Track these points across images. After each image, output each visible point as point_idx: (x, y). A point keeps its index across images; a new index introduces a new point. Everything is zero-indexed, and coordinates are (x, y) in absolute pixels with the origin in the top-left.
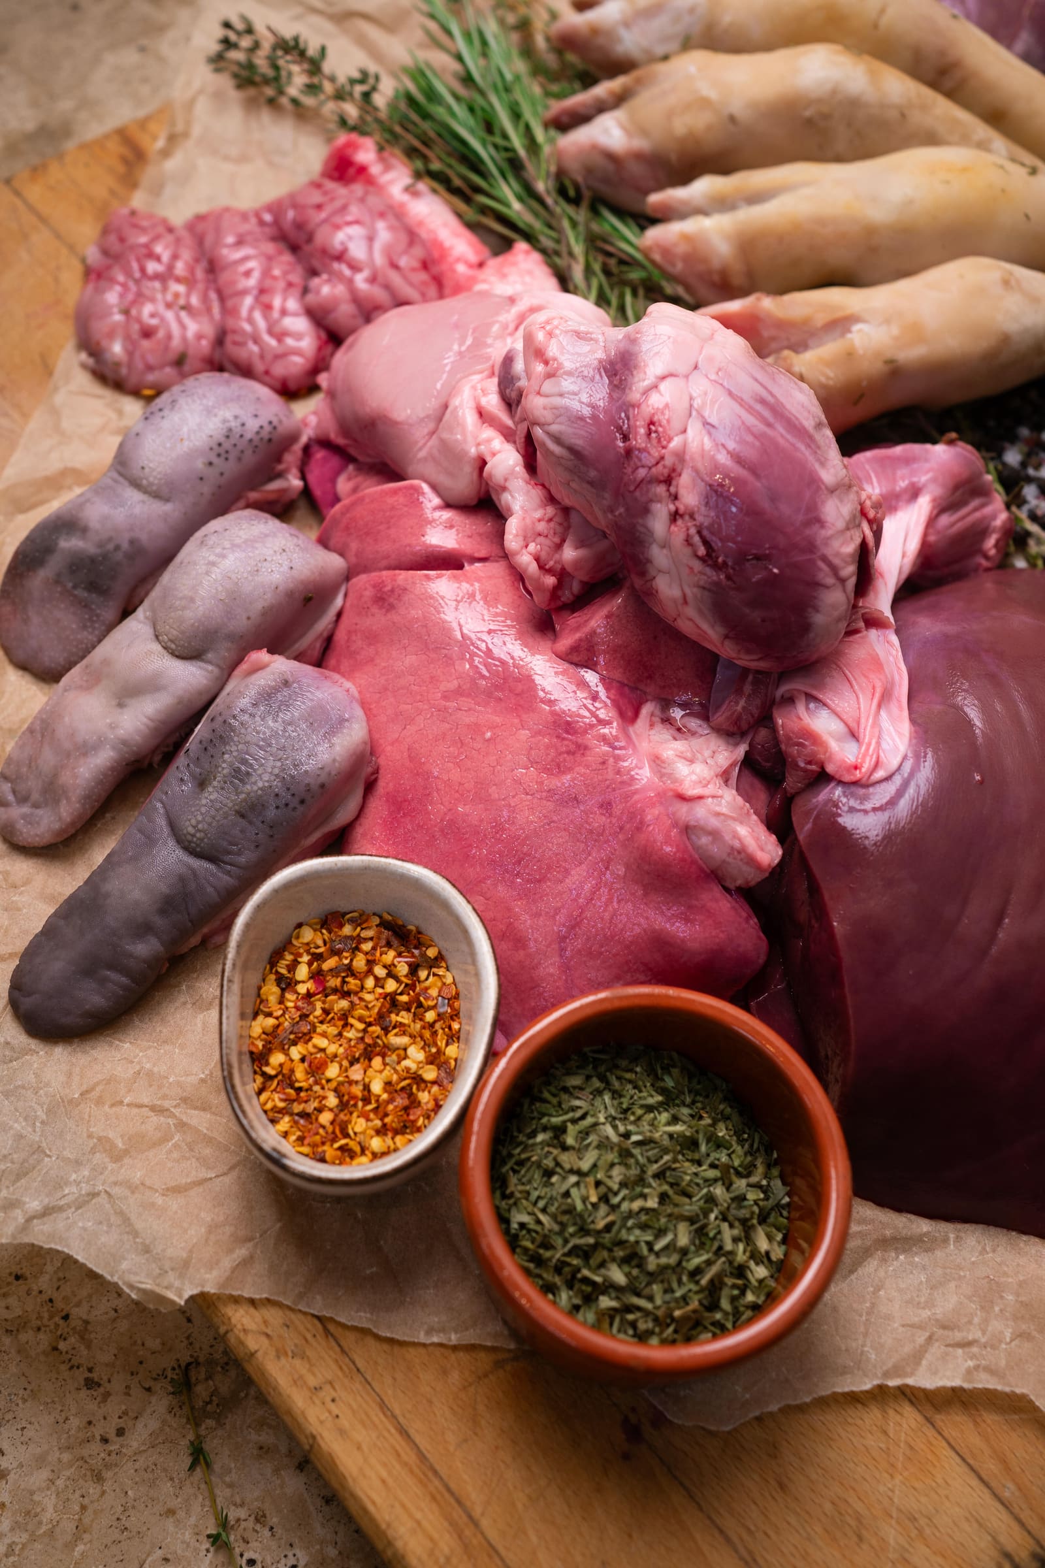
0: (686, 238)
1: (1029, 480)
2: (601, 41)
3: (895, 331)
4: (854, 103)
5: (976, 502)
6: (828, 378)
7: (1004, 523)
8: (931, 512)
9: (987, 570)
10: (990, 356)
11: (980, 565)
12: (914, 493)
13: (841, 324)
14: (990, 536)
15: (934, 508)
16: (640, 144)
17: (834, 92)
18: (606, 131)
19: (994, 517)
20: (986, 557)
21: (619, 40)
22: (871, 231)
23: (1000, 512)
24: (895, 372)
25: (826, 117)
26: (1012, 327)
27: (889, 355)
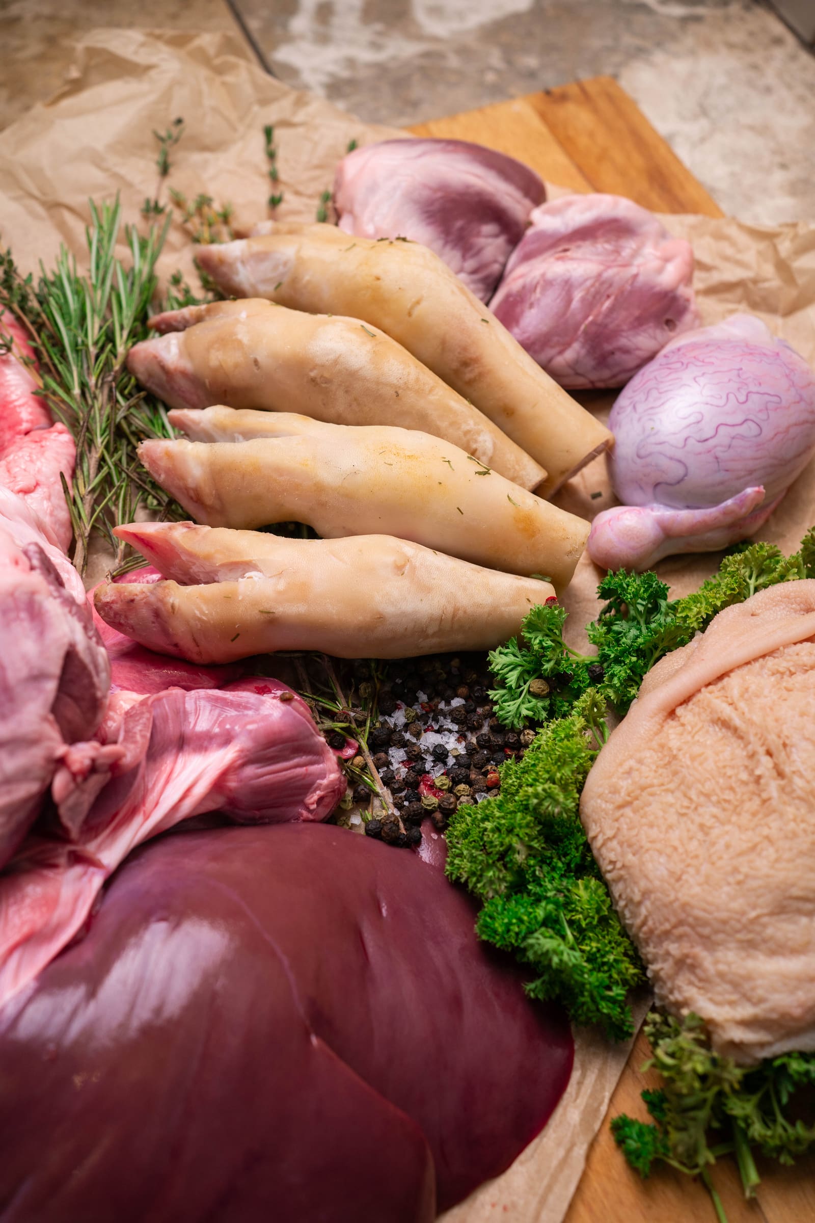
0: (169, 455)
1: (404, 744)
2: (224, 269)
3: (281, 585)
4: (352, 375)
5: (304, 759)
6: (202, 613)
7: (332, 783)
8: (234, 762)
9: (306, 821)
10: (366, 629)
11: (301, 815)
12: (227, 739)
13: (240, 567)
14: (315, 791)
15: (239, 757)
16: (187, 365)
17: (336, 362)
18: (168, 348)
19: (322, 776)
20: (307, 808)
21: (237, 273)
22: (320, 488)
23: (331, 772)
24: (272, 622)
25: (328, 381)
26: (389, 610)
27: (266, 606)
